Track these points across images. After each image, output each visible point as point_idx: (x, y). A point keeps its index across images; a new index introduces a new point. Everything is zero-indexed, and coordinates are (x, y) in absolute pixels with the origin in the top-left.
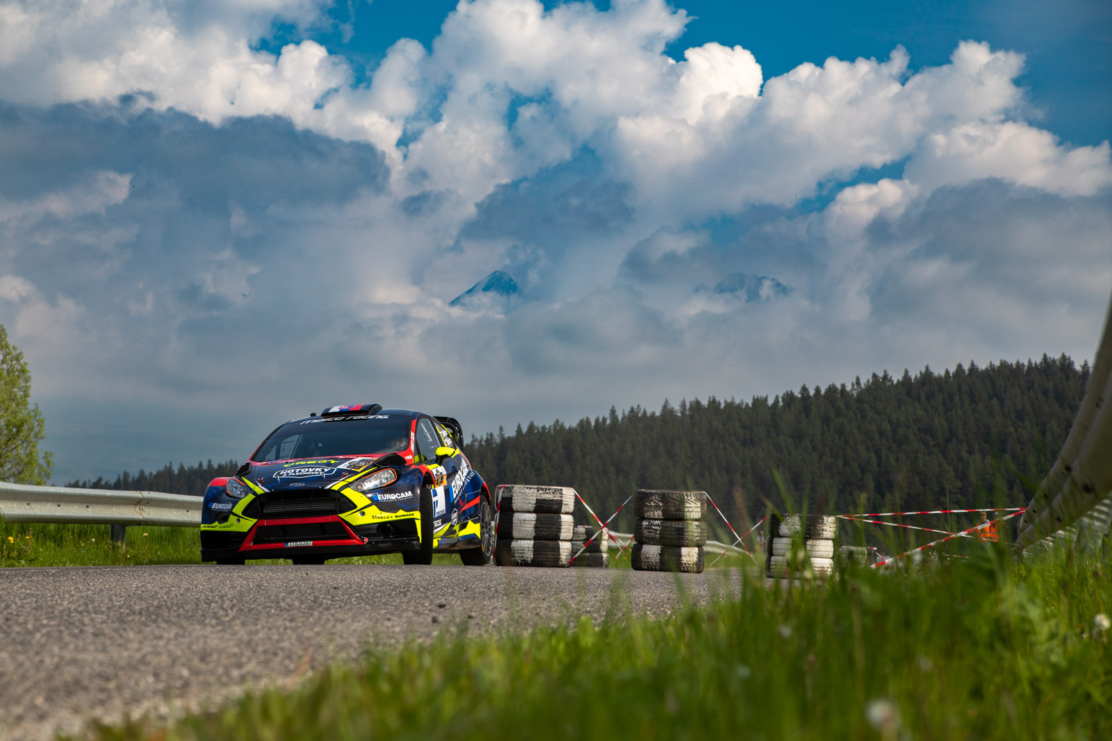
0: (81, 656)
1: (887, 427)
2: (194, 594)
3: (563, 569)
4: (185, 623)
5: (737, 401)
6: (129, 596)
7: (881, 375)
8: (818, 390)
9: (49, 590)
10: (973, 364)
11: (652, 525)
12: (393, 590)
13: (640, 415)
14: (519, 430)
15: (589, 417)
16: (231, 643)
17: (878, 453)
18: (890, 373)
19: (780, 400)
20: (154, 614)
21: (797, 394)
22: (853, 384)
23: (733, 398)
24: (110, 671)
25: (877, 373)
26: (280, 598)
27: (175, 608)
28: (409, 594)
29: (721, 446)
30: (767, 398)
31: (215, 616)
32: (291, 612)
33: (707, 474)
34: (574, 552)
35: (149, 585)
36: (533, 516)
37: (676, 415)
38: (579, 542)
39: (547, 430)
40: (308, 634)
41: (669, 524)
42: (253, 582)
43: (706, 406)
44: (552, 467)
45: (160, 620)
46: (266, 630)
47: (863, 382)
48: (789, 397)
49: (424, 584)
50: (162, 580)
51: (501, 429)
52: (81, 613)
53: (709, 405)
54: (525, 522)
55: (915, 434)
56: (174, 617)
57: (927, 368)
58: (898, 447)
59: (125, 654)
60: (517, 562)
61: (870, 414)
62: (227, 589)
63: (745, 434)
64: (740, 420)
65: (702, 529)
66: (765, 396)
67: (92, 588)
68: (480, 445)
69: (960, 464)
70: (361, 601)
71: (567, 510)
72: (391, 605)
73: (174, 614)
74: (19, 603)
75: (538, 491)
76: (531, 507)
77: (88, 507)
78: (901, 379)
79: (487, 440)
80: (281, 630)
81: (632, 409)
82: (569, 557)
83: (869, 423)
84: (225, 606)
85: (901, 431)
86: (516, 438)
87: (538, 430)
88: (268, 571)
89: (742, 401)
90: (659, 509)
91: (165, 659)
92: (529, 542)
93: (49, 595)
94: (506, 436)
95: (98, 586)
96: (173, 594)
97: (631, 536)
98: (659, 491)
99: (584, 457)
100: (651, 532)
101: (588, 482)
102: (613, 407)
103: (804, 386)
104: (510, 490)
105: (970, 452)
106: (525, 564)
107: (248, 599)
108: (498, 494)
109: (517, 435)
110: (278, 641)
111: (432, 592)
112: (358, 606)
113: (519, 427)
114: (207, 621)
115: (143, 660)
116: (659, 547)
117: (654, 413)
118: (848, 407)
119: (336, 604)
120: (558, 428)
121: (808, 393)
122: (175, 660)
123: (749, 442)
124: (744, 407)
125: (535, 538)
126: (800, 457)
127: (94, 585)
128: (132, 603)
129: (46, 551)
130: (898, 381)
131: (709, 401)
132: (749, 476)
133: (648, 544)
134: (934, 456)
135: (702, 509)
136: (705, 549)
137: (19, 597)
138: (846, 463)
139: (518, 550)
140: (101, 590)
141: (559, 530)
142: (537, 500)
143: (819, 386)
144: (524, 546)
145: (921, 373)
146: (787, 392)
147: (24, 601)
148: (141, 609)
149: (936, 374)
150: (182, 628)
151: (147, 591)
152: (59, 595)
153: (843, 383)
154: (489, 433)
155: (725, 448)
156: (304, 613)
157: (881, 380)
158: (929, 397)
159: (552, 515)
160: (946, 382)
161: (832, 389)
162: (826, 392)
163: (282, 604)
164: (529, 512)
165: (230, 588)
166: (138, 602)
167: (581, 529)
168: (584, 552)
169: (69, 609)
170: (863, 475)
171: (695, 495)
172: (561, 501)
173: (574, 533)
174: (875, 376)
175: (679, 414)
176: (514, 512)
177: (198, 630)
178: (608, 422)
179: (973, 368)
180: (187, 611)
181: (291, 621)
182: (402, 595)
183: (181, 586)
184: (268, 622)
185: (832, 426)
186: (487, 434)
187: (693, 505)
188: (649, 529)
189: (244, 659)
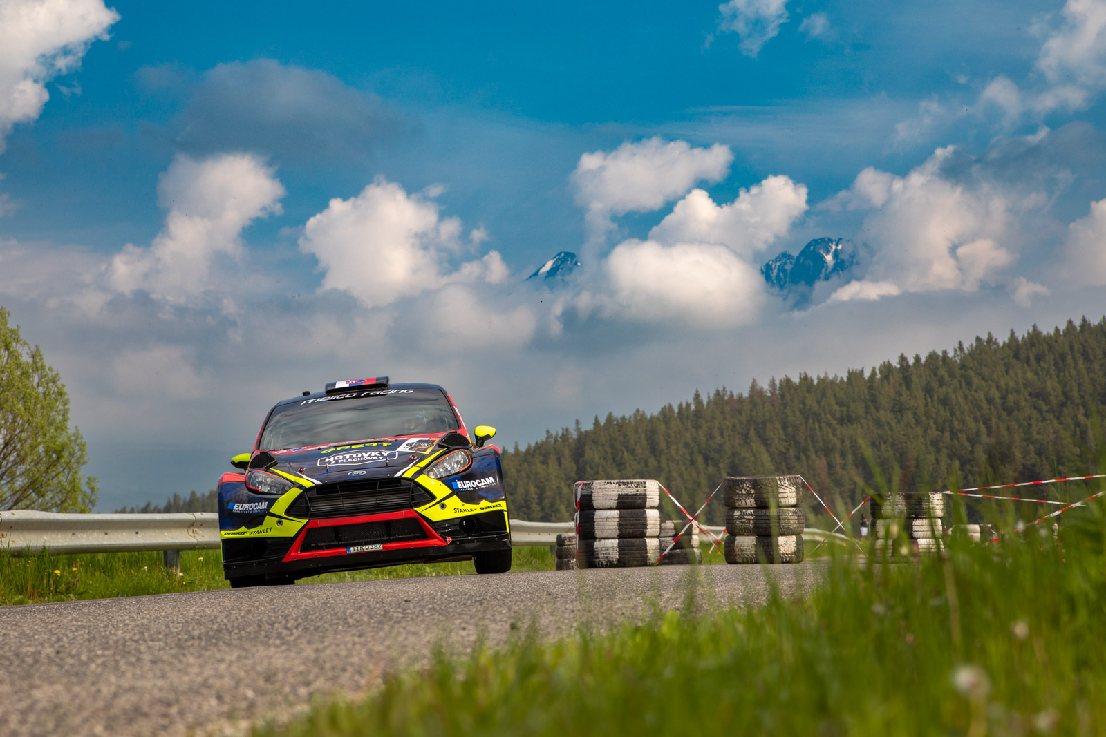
0: (139, 684)
1: (995, 393)
2: (255, 615)
3: (651, 568)
4: (247, 645)
5: (831, 376)
6: (187, 622)
7: (985, 337)
8: (917, 359)
9: (101, 620)
10: (1084, 320)
11: (744, 515)
12: (468, 599)
13: (726, 398)
14: (597, 423)
15: (672, 404)
16: (297, 662)
17: (987, 422)
18: (995, 336)
19: (878, 372)
20: (214, 638)
21: (895, 363)
22: (955, 350)
23: (826, 374)
24: (171, 696)
25: (981, 337)
26: (348, 614)
27: (236, 631)
28: (485, 602)
29: (817, 426)
30: (862, 371)
31: (279, 636)
32: (360, 628)
33: (803, 457)
34: (661, 548)
35: (207, 610)
37: (766, 396)
38: (668, 539)
39: (627, 421)
40: (378, 648)
41: (760, 512)
42: (318, 601)
43: (798, 384)
44: (635, 460)
45: (221, 643)
46: (333, 647)
47: (966, 346)
48: (887, 369)
49: (501, 591)
50: (221, 604)
51: (577, 422)
52: (136, 641)
53: (800, 383)
54: (608, 520)
55: (1026, 400)
56: (236, 640)
57: (1035, 327)
58: (1009, 415)
59: (186, 678)
60: (602, 564)
61: (976, 381)
62: (291, 610)
63: (842, 411)
64: (835, 396)
65: (798, 516)
66: (861, 369)
67: (148, 616)
68: (556, 441)
69: (1078, 429)
70: (434, 613)
71: (652, 505)
72: (467, 615)
73: (236, 637)
74: (71, 635)
75: (619, 485)
76: (614, 503)
77: (137, 533)
78: (1007, 341)
79: (563, 436)
80: (350, 645)
81: (718, 391)
82: (658, 555)
83: (976, 391)
84: (289, 626)
85: (1011, 398)
86: (594, 432)
87: (617, 421)
88: (334, 589)
89: (836, 375)
90: (751, 497)
91: (228, 682)
92: (613, 541)
93: (102, 625)
94: (583, 430)
95: (154, 614)
96: (233, 617)
97: (724, 528)
98: (750, 478)
99: (668, 447)
100: (744, 522)
101: (675, 474)
102: (697, 392)
103: (902, 355)
104: (589, 486)
105: (1086, 415)
106: (610, 565)
107: (313, 617)
108: (576, 490)
109: (594, 428)
110: (347, 657)
111: (510, 599)
112: (431, 617)
113: (596, 419)
114: (271, 642)
115: (205, 684)
116: (754, 537)
117: (740, 396)
118: (951, 375)
119: (407, 617)
120: (639, 417)
121: (907, 363)
122: (238, 683)
123: (846, 420)
124: (838, 382)
125: (620, 537)
126: (903, 433)
127: (149, 613)
128: (190, 628)
129: (95, 581)
130: (1004, 342)
131: (800, 378)
132: (850, 457)
133: (741, 535)
134: (1048, 422)
135: (797, 494)
136: (805, 537)
137: (71, 629)
138: (953, 434)
139: (602, 550)
140: (157, 617)
141: (645, 526)
142: (619, 495)
143: (919, 353)
144: (608, 546)
145: (1028, 333)
146: (884, 362)
147: (76, 634)
148: (200, 634)
149: (1045, 333)
150: (246, 650)
151: (205, 616)
152: (112, 625)
153: (944, 349)
154: (565, 428)
155: (820, 428)
156: (373, 628)
157: (985, 343)
158: (1039, 358)
159: (636, 510)
160: (1056, 341)
161: (932, 356)
162: (927, 360)
163: (350, 621)
164: (611, 509)
165: (294, 607)
166: (196, 627)
167: (669, 524)
168: (674, 548)
169: (124, 639)
170: (972, 447)
171: (789, 480)
172: (645, 495)
173: (660, 528)
174: (978, 339)
175: (769, 394)
176: (595, 510)
177: (261, 651)
178: (693, 407)
179: (1085, 323)
180: (249, 633)
181: (360, 636)
182: (477, 604)
183: (242, 608)
184: (335, 639)
185: (936, 397)
186: (563, 429)
187: (788, 490)
188: (741, 519)
189: (311, 677)
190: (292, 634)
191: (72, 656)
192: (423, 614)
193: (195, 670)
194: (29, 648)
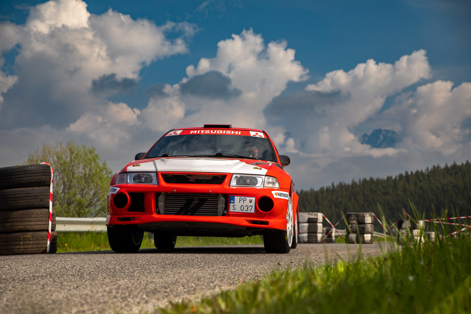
1: (439, 186)
3: (319, 244)
11: (352, 226)
13: (343, 185)
15: (324, 186)
17: (436, 196)
29: (375, 196)
36: (307, 224)
37: (357, 184)
38: (324, 234)
39: (308, 192)
41: (359, 225)
54: (304, 227)
55: (451, 188)
58: (444, 193)
61: (433, 181)
63: (384, 191)
65: (372, 227)
71: (320, 222)
75: (308, 215)
76: (306, 221)
81: (340, 182)
82: (321, 240)
83: (433, 185)
85: (445, 187)
90: (355, 220)
97: (344, 231)
99: (322, 201)
106: (305, 242)
116: (356, 234)
118: (424, 179)
125: (308, 233)
133: (351, 233)
135: (372, 219)
136: (374, 235)
141: (317, 229)
142: (308, 218)
144: (304, 236)
159: (314, 224)
160: (462, 168)
167: (325, 229)
168: (327, 237)
171: (369, 214)
172: (317, 218)
173: (322, 230)
187: (368, 218)
190: (201, 265)
191: (127, 270)
192: (245, 258)
193: (172, 276)
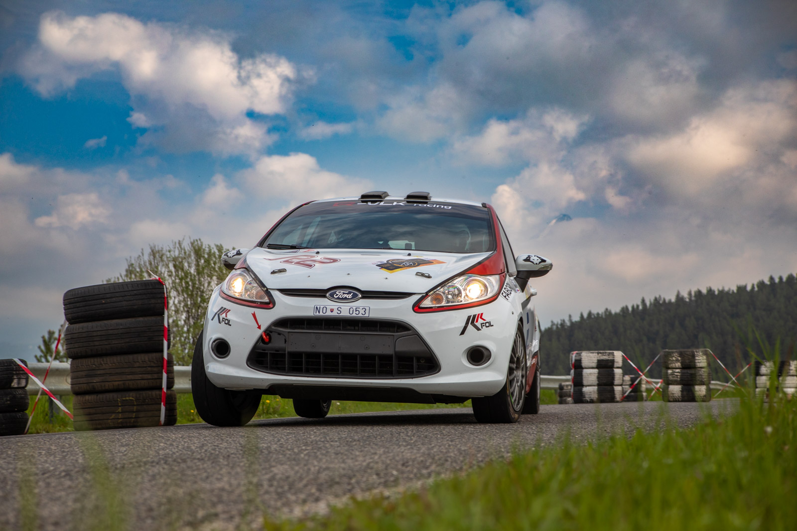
3: (617, 404)
5: (726, 289)
8: (781, 278)
13: (661, 302)
14: (582, 316)
15: (628, 305)
16: (418, 455)
19: (756, 286)
21: (767, 281)
23: (723, 288)
24: (350, 473)
34: (623, 392)
36: (596, 371)
37: (686, 301)
39: (600, 315)
40: (464, 448)
41: (685, 371)
43: (706, 294)
44: (605, 338)
48: (761, 285)
51: (570, 316)
54: (591, 375)
59: (357, 463)
60: (587, 401)
64: (729, 301)
66: (745, 285)
68: (557, 327)
76: (594, 365)
79: (561, 324)
81: (656, 298)
82: (621, 396)
86: (580, 322)
87: (594, 316)
89: (729, 289)
90: (679, 362)
91: (381, 466)
92: (594, 387)
94: (574, 320)
98: (678, 350)
100: (674, 377)
101: (629, 347)
102: (643, 298)
103: (771, 276)
104: (579, 355)
108: (572, 358)
109: (580, 319)
113: (582, 314)
115: (368, 467)
117: (670, 300)
120: (607, 313)
121: (774, 281)
122: (387, 466)
124: (731, 292)
131: (707, 290)
139: (587, 393)
143: (782, 276)
146: (760, 281)
150: (386, 448)
155: (719, 320)
161: (790, 277)
162: (787, 280)
164: (593, 368)
175: (688, 300)
176: (583, 368)
177: (396, 449)
178: (641, 307)
186: (561, 320)
187: (701, 358)
188: (672, 375)
189: (428, 464)
194: (263, 445)
